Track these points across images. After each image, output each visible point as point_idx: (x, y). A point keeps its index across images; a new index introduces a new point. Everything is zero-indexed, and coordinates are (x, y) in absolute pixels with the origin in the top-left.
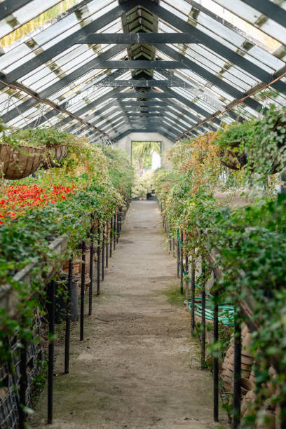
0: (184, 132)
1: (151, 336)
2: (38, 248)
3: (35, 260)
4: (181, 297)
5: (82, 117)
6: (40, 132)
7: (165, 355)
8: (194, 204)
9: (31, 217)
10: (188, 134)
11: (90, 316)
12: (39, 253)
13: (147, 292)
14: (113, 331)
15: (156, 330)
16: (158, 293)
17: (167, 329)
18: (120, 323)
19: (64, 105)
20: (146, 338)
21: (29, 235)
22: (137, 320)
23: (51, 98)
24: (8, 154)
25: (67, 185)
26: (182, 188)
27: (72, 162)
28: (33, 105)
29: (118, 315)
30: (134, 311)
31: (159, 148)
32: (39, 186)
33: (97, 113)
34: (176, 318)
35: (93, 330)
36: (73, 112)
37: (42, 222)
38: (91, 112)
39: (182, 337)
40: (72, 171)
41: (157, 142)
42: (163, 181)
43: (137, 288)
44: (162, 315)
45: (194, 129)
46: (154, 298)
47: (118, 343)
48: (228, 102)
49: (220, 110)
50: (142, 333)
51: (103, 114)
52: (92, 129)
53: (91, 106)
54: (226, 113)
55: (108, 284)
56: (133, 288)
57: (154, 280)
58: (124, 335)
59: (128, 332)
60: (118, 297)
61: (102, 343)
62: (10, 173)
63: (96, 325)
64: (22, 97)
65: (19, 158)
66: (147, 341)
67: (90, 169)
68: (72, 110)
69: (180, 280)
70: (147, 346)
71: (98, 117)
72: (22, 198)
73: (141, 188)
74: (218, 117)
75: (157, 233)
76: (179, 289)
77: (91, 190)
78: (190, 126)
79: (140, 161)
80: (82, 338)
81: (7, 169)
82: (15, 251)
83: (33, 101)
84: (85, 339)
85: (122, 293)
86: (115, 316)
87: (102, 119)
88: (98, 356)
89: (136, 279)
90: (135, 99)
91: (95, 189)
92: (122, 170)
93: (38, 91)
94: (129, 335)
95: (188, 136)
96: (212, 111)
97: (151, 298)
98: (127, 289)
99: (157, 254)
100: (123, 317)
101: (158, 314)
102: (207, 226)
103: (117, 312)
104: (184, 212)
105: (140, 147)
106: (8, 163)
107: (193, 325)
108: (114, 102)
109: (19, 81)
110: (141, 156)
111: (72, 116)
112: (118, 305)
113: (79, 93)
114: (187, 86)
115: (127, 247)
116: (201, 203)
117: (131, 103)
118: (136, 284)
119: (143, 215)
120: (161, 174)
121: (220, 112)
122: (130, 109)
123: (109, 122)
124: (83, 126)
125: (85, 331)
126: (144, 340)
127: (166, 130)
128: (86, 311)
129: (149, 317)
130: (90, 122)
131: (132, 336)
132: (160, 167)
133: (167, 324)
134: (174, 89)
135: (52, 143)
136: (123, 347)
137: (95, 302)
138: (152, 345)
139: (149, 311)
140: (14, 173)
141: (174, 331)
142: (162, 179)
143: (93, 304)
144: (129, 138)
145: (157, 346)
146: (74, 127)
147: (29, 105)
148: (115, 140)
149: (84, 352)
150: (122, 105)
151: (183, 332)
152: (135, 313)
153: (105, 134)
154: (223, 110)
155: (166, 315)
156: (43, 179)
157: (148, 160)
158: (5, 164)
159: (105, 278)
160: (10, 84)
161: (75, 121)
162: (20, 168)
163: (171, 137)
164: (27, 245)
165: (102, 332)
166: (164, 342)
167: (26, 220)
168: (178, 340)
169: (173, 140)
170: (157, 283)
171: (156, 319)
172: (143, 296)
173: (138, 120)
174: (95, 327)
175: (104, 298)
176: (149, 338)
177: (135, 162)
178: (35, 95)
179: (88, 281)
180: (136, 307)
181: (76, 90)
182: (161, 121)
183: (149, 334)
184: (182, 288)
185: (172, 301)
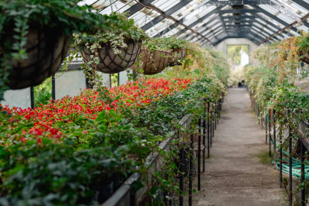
0: (267, 37)
1: (250, 187)
2: (173, 124)
3: (172, 133)
4: (269, 159)
5: (193, 28)
6: (166, 39)
7: (261, 202)
8: (281, 90)
9: (166, 102)
10: (270, 39)
11: (204, 173)
12: (175, 128)
13: (244, 155)
14: (221, 184)
15: (253, 183)
16: (252, 156)
17: (261, 182)
18: (226, 178)
19: (182, 20)
20: (246, 189)
21: (167, 115)
22: (238, 175)
23: (173, 15)
24: (146, 56)
25: (186, 77)
26: (270, 79)
27: (189, 61)
28: (160, 21)
29: (225, 173)
30: (236, 169)
31: (247, 49)
32: (164, 79)
33: (204, 25)
34: (267, 174)
35: (207, 183)
36: (187, 25)
37: (175, 106)
38: (200, 25)
39: (273, 188)
40: (188, 67)
41: (245, 45)
42: (252, 73)
43: (236, 152)
44: (256, 172)
45: (275, 35)
46: (250, 159)
47: (226, 192)
48: (303, 15)
49: (297, 21)
50: (243, 185)
51: (208, 26)
52: (200, 37)
53: (200, 20)
54: (301, 23)
55: (215, 149)
56: (233, 152)
57: (249, 146)
58: (229, 187)
59: (233, 184)
60: (223, 159)
61: (214, 193)
62: (147, 70)
63: (209, 179)
64: (153, 15)
65: (153, 58)
66: (247, 191)
67: (202, 66)
68: (187, 23)
69: (268, 146)
70: (248, 195)
71: (204, 28)
72: (155, 88)
73: (234, 79)
74: (294, 26)
75: (248, 112)
76: (269, 153)
77: (202, 81)
78: (271, 33)
79: (233, 59)
80: (199, 189)
81: (145, 67)
82: (159, 127)
83: (161, 17)
84: (202, 190)
85: (226, 155)
86: (222, 173)
87: (207, 29)
88: (212, 202)
89: (235, 146)
90: (231, 14)
91: (206, 80)
92: (221, 66)
93: (164, 11)
94: (234, 186)
95: (270, 41)
96: (289, 22)
97: (247, 159)
98: (230, 153)
99: (249, 127)
100: (228, 173)
101: (254, 171)
102: (294, 107)
103: (223, 170)
104: (273, 96)
105: (233, 49)
106: (146, 63)
107: (281, 180)
108: (216, 17)
109: (152, 3)
110: (234, 56)
111: (187, 28)
112: (224, 165)
113: (192, 11)
114: (273, 4)
115: (227, 122)
116: (286, 90)
117: (228, 17)
118: (236, 149)
119: (237, 98)
120: (249, 69)
121: (296, 22)
122: (227, 22)
123: (212, 31)
124: (195, 34)
125: (201, 183)
126: (245, 191)
127: (252, 36)
128: (202, 168)
129: (247, 174)
130: (199, 32)
131: (236, 188)
132: (248, 63)
133: (261, 179)
134: (261, 6)
135: (175, 47)
136: (230, 196)
137: (208, 162)
138: (251, 194)
139: (247, 169)
140: (150, 70)
141: (266, 184)
142: (252, 72)
143: (206, 164)
144: (225, 43)
145: (255, 195)
146: (187, 36)
147: (158, 20)
148: (215, 44)
149: (201, 199)
150: (222, 18)
151: (273, 185)
152: (237, 171)
153: (208, 41)
154: (299, 20)
155: (259, 172)
156: (167, 74)
157: (238, 58)
158: (144, 64)
159: (213, 144)
160: (147, 5)
161: (189, 31)
162: (155, 66)
163: (256, 41)
164: (166, 123)
165: (214, 185)
166: (260, 192)
167: (163, 104)
168: (270, 191)
169: (258, 44)
170: (251, 149)
171: (252, 175)
172: (241, 158)
173: (233, 29)
174: (208, 181)
175: (213, 159)
176: (249, 189)
177: (229, 60)
178: (163, 13)
179: (202, 147)
180: (237, 166)
181: (191, 9)
182: (249, 30)
183: (248, 186)
184: (270, 152)
185: (264, 162)
